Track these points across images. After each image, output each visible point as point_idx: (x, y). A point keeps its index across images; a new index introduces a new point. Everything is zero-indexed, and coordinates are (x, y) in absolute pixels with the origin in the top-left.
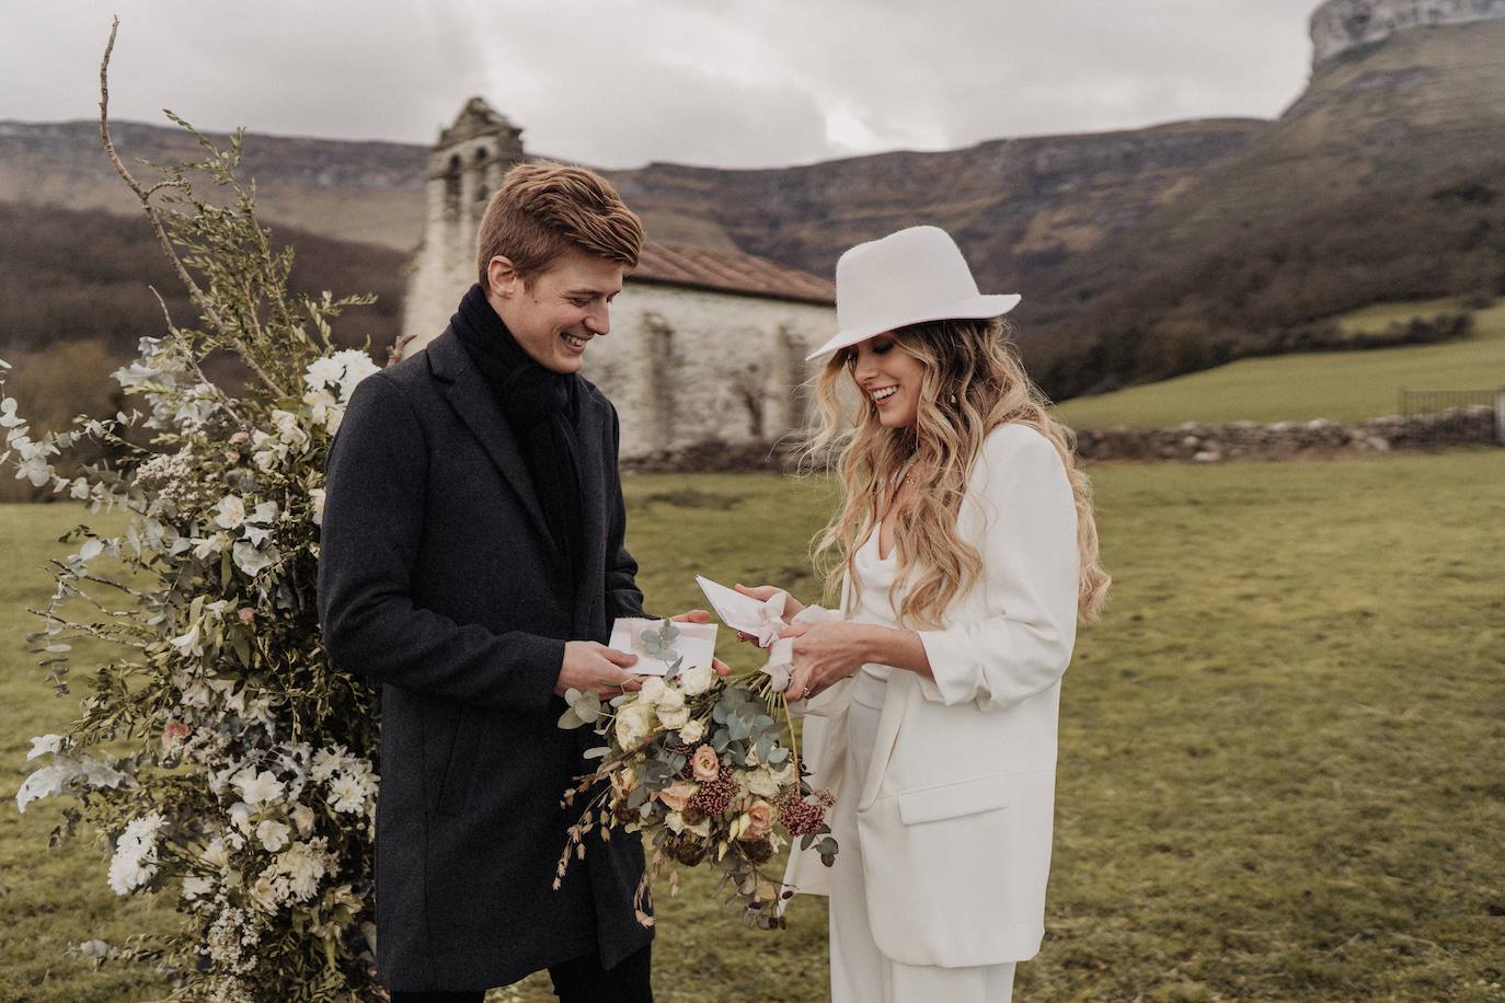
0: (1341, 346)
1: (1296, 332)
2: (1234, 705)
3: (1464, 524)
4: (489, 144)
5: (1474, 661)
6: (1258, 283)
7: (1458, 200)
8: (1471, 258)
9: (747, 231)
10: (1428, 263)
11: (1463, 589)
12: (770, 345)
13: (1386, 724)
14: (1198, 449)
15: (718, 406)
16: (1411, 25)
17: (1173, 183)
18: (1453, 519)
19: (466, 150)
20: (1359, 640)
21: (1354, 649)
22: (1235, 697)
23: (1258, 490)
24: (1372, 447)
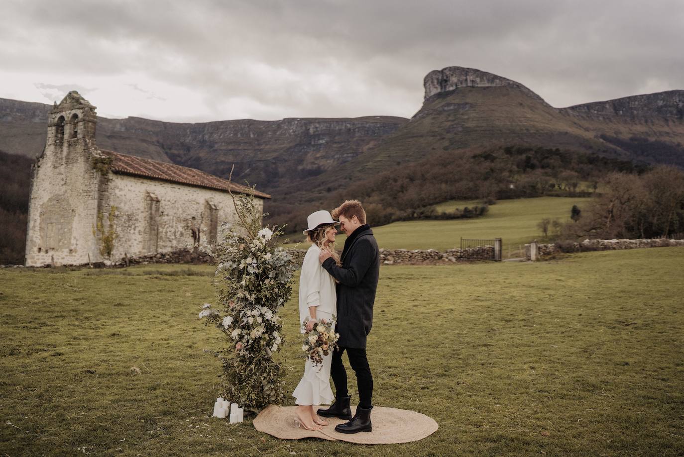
0: (437, 218)
1: (418, 211)
2: (417, 331)
3: (481, 286)
4: (79, 113)
5: (481, 320)
6: (403, 189)
7: (483, 159)
8: (487, 183)
9: (175, 152)
10: (471, 184)
11: (479, 303)
12: (202, 208)
13: (459, 334)
14: (385, 260)
15: (178, 234)
16: (464, 85)
17: (368, 143)
18: (477, 284)
19: (68, 115)
20: (450, 316)
21: (449, 318)
22: (418, 329)
23: (412, 275)
24: (450, 260)
